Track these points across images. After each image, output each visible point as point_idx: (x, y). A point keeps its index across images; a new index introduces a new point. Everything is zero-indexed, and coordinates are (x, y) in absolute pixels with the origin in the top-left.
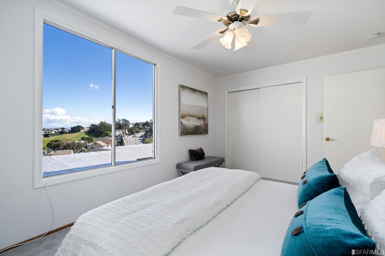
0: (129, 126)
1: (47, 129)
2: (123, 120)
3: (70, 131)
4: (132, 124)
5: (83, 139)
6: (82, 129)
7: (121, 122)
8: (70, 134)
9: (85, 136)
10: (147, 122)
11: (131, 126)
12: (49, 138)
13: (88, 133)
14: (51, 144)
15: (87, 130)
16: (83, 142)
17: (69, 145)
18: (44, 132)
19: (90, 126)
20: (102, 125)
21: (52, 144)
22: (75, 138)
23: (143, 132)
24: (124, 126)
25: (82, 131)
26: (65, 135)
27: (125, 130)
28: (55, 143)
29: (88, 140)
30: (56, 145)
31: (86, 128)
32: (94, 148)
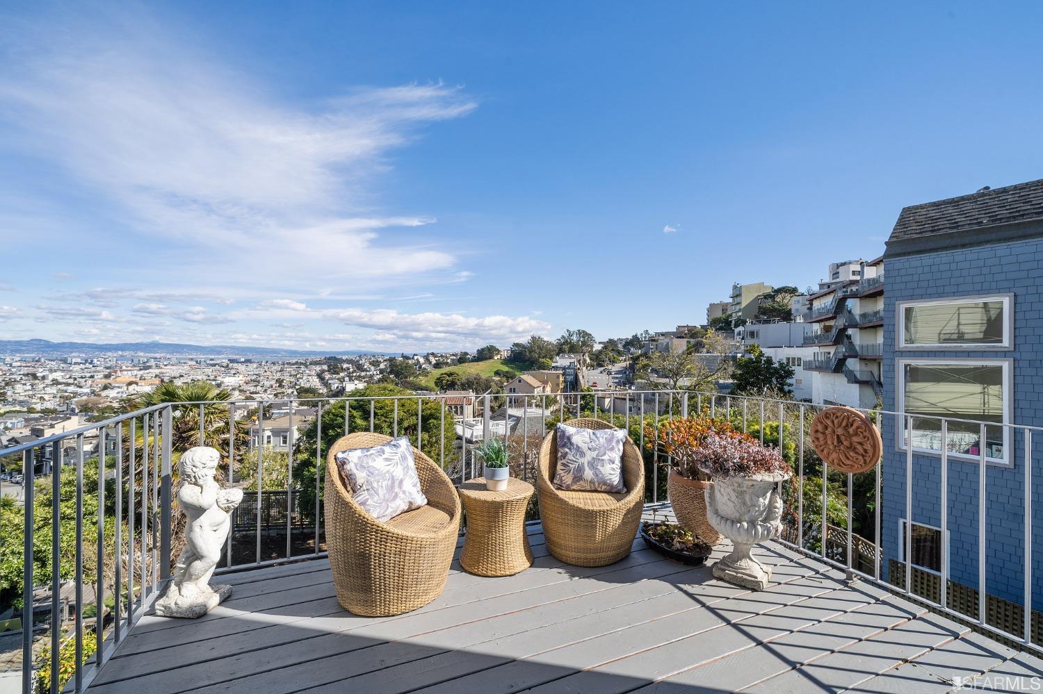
0: (592, 347)
1: (439, 355)
2: (579, 332)
3: (475, 357)
4: (600, 343)
5: (497, 373)
6: (497, 354)
7: (575, 338)
8: (476, 363)
9: (502, 369)
10: (635, 337)
11: (597, 347)
12: (442, 369)
13: (507, 361)
14: (443, 380)
15: (505, 355)
16: (497, 378)
17: (471, 382)
18: (436, 360)
19: (512, 347)
20: (534, 345)
22: (483, 370)
23: (625, 360)
24: (581, 347)
25: (496, 358)
26: (466, 364)
27: (583, 356)
28: (448, 378)
29: (508, 378)
30: (450, 381)
31: (504, 350)
32: (517, 390)
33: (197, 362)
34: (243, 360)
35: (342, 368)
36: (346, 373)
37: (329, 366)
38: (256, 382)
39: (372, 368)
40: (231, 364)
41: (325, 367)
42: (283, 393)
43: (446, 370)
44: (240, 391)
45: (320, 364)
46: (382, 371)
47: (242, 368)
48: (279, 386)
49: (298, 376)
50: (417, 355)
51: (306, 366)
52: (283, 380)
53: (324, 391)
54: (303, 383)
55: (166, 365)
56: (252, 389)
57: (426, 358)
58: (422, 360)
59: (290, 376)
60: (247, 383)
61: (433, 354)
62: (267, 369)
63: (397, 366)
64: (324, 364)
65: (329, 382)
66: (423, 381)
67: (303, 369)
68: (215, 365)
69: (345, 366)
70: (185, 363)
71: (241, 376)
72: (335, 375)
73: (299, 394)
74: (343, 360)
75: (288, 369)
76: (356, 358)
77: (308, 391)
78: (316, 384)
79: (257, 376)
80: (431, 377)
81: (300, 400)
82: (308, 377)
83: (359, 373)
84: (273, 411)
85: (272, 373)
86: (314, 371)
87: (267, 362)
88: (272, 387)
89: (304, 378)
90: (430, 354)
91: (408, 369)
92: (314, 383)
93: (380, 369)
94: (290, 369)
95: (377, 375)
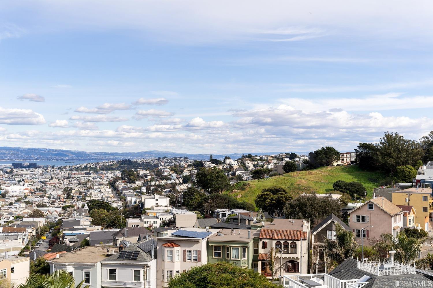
1: (258, 158)
5: (338, 187)
6: (337, 159)
8: (307, 172)
9: (343, 180)
12: (263, 180)
14: (266, 198)
15: (348, 160)
16: (336, 196)
18: (254, 165)
19: (357, 148)
20: (389, 145)
21: (268, 198)
25: (335, 164)
26: (295, 173)
28: (272, 196)
29: (352, 193)
30: (275, 201)
31: (346, 153)
32: (366, 219)
34: (27, 164)
35: (138, 175)
36: (142, 181)
37: (123, 173)
39: (174, 175)
41: (118, 174)
42: (72, 206)
44: (27, 203)
45: (112, 169)
46: (186, 180)
47: (26, 173)
48: (67, 198)
49: (89, 185)
50: (229, 158)
51: (97, 172)
52: (71, 189)
53: (118, 205)
54: (95, 196)
56: (39, 200)
57: (241, 161)
58: (235, 165)
59: (79, 184)
60: (32, 193)
61: (250, 156)
62: (53, 176)
63: (205, 176)
64: (117, 169)
65: (124, 192)
66: (238, 196)
67: (92, 176)
69: (142, 172)
71: (26, 184)
72: (130, 184)
73: (90, 208)
74: (139, 164)
75: (76, 176)
76: (154, 161)
77: (101, 206)
78: (108, 195)
79: (43, 184)
80: (249, 190)
81: (92, 217)
82: (100, 186)
83: (158, 182)
84: (66, 232)
85: (59, 180)
86: (106, 178)
87: (53, 167)
88: (60, 198)
89: (95, 188)
90: (246, 156)
91: (220, 179)
92: (106, 195)
93: (183, 177)
94: (79, 176)
95: (180, 184)
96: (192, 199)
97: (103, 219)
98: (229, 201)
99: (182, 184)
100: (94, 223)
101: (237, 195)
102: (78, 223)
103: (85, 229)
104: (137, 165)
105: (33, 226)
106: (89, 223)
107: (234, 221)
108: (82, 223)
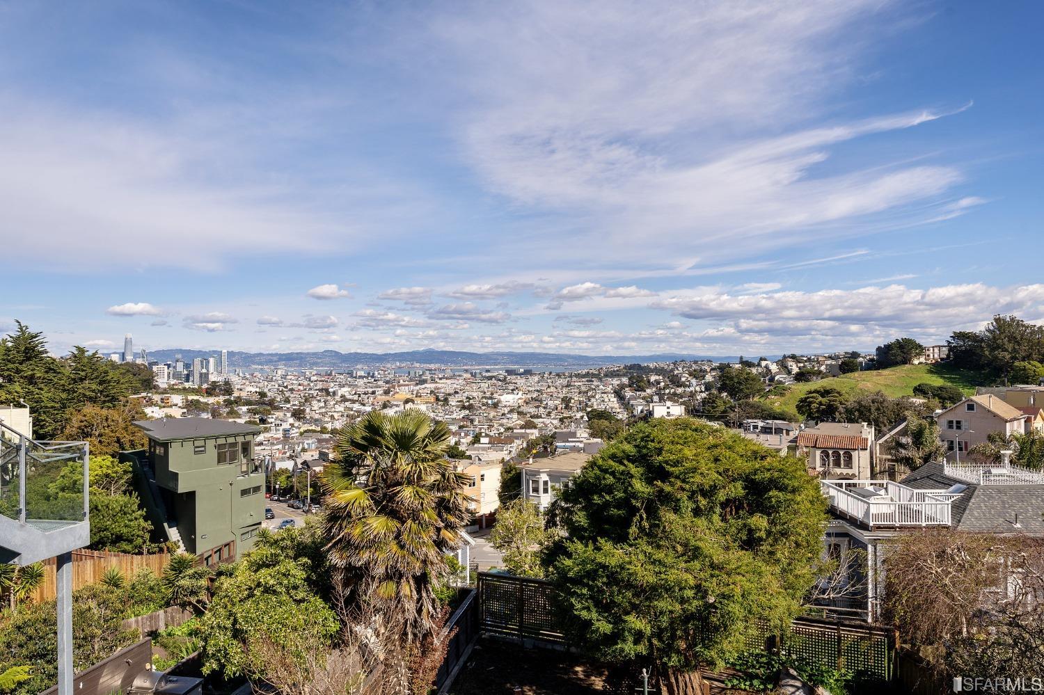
1: (805, 359)
5: (918, 390)
6: (919, 355)
8: (875, 372)
9: (929, 382)
12: (810, 383)
13: (942, 367)
14: (810, 403)
15: (937, 356)
16: (919, 401)
17: (864, 407)
18: (800, 368)
19: (950, 339)
20: (1000, 334)
21: (814, 402)
22: (892, 387)
25: (916, 362)
26: (856, 374)
28: (820, 399)
29: (943, 399)
30: (825, 405)
31: (933, 347)
32: (963, 424)
33: (471, 374)
34: (522, 370)
35: (649, 381)
36: (654, 389)
37: (629, 379)
38: (537, 401)
39: (694, 381)
40: (509, 377)
41: (625, 380)
42: (571, 417)
43: (817, 384)
44: (520, 413)
45: (618, 376)
46: (708, 387)
47: (520, 381)
48: (566, 408)
49: (590, 394)
50: (765, 360)
51: (600, 380)
52: (571, 398)
53: (623, 416)
54: (596, 405)
55: (440, 379)
56: (533, 410)
57: (782, 363)
58: (774, 368)
59: (580, 393)
60: (527, 403)
61: (793, 357)
62: (550, 384)
63: (731, 379)
64: (624, 375)
65: (632, 402)
66: (776, 403)
68: (490, 378)
69: (653, 378)
70: (460, 376)
71: (520, 393)
72: (640, 393)
73: (590, 419)
74: (650, 368)
75: (576, 384)
76: (669, 366)
77: (602, 416)
78: (613, 405)
79: (540, 394)
80: (791, 396)
81: (591, 429)
82: (603, 395)
83: (673, 390)
84: (558, 444)
85: (556, 388)
86: (611, 386)
87: (550, 373)
88: (557, 409)
89: (597, 397)
90: (789, 357)
91: (751, 382)
92: (611, 405)
93: (705, 383)
94: (579, 384)
95: (701, 392)
96: (713, 408)
97: (602, 431)
98: (762, 410)
99: (704, 392)
100: (593, 435)
101: (774, 403)
102: (573, 435)
103: (581, 442)
104: (648, 371)
105: (523, 437)
106: (586, 435)
107: (767, 430)
108: (578, 435)
